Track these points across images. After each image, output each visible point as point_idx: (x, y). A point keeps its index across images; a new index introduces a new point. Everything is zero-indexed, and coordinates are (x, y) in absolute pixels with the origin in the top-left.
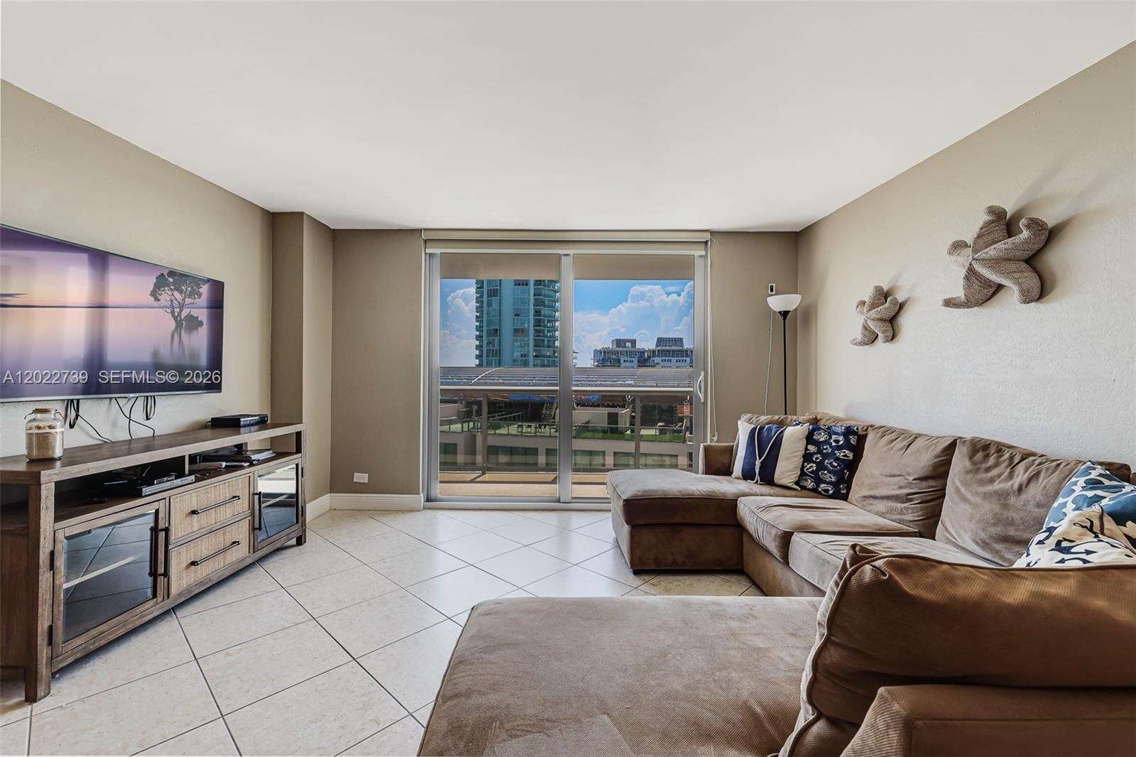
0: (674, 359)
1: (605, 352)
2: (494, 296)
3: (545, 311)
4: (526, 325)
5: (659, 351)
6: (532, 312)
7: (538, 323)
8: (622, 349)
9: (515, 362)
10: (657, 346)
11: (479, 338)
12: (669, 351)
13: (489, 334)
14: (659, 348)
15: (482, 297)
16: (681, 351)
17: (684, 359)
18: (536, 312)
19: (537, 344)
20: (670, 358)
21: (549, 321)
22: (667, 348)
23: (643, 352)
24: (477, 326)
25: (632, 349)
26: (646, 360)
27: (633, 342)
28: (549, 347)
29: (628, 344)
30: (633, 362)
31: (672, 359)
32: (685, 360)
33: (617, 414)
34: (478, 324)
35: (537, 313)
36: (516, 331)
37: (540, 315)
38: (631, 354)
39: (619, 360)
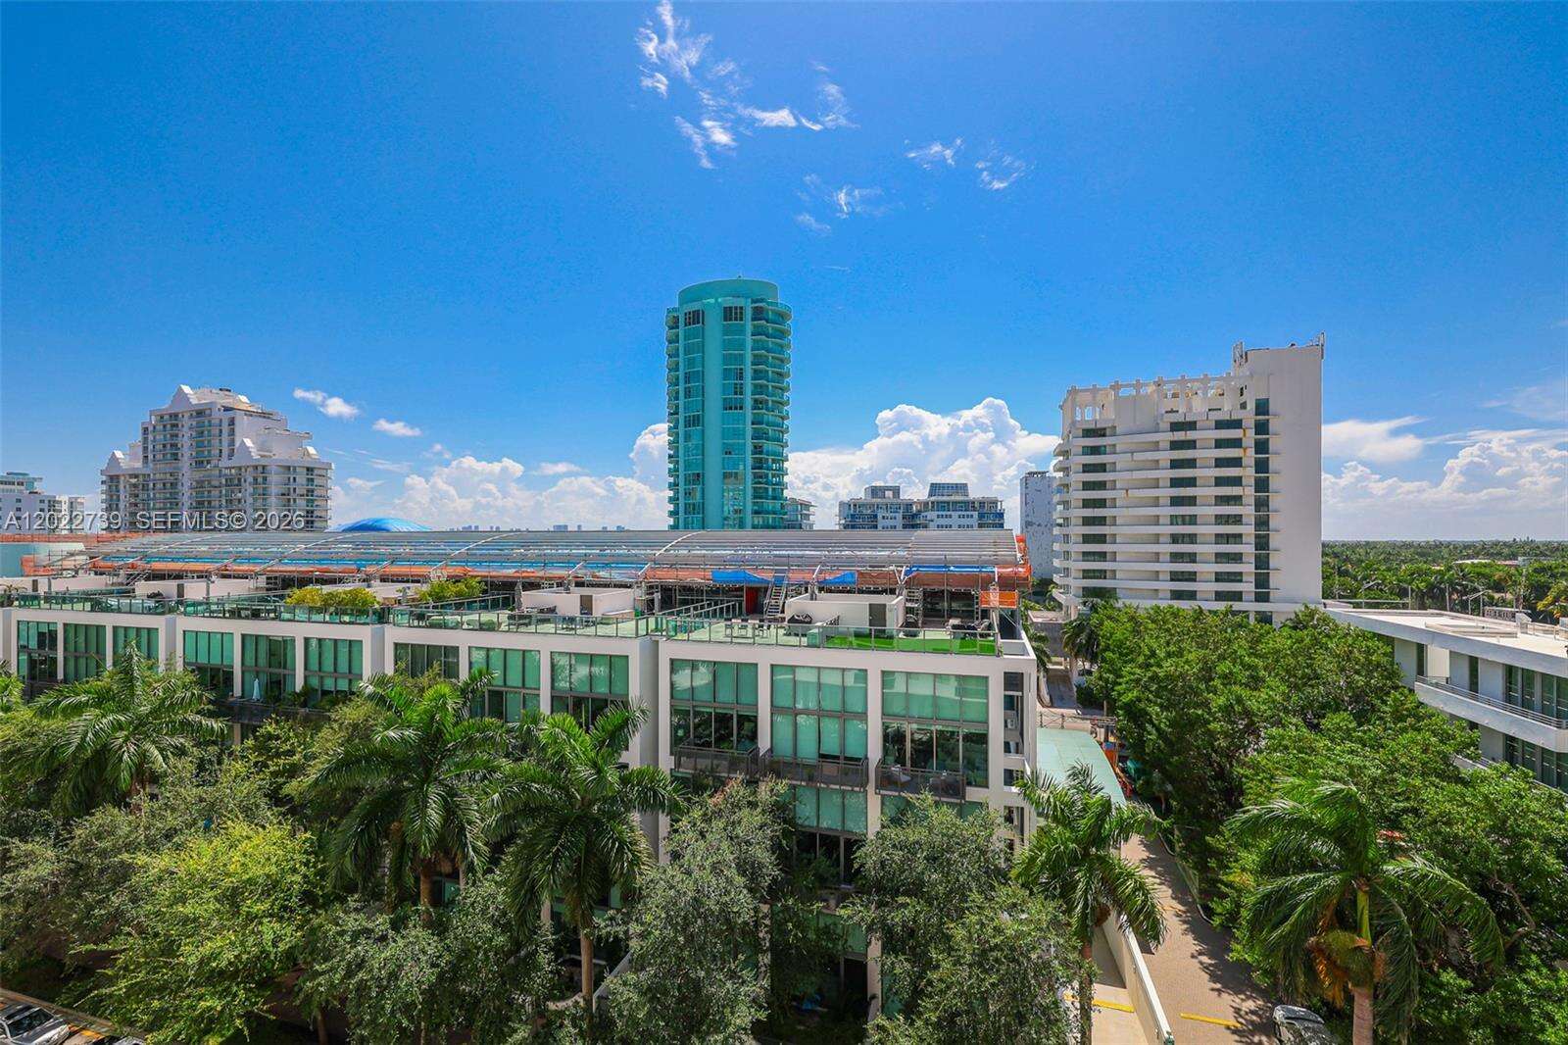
0: (955, 514)
1: (855, 505)
2: (694, 426)
3: (768, 446)
4: (741, 467)
5: (933, 503)
6: (749, 448)
7: (759, 464)
8: (879, 500)
9: (725, 521)
10: (930, 495)
11: (673, 486)
12: (948, 503)
13: (687, 481)
14: (933, 499)
15: (676, 427)
16: (966, 503)
17: (969, 513)
18: (755, 447)
19: (758, 494)
20: (949, 513)
21: (774, 461)
22: (945, 498)
23: (909, 505)
24: (670, 469)
25: (895, 501)
26: (914, 516)
27: (896, 491)
28: (774, 498)
29: (889, 494)
30: (895, 518)
31: (953, 513)
32: (972, 516)
33: (885, 605)
34: (672, 466)
35: (757, 449)
36: (726, 476)
37: (761, 453)
38: (892, 508)
39: (876, 516)
